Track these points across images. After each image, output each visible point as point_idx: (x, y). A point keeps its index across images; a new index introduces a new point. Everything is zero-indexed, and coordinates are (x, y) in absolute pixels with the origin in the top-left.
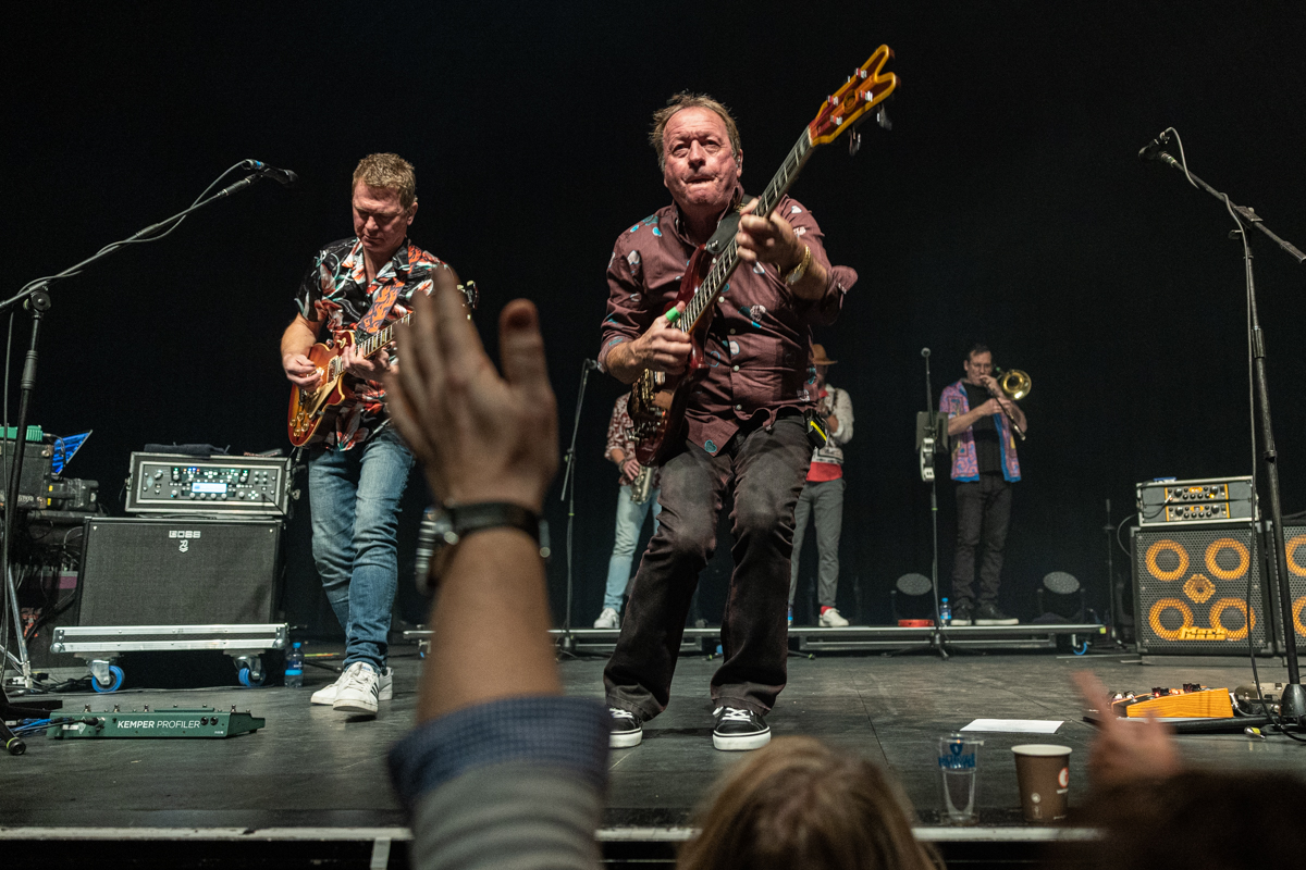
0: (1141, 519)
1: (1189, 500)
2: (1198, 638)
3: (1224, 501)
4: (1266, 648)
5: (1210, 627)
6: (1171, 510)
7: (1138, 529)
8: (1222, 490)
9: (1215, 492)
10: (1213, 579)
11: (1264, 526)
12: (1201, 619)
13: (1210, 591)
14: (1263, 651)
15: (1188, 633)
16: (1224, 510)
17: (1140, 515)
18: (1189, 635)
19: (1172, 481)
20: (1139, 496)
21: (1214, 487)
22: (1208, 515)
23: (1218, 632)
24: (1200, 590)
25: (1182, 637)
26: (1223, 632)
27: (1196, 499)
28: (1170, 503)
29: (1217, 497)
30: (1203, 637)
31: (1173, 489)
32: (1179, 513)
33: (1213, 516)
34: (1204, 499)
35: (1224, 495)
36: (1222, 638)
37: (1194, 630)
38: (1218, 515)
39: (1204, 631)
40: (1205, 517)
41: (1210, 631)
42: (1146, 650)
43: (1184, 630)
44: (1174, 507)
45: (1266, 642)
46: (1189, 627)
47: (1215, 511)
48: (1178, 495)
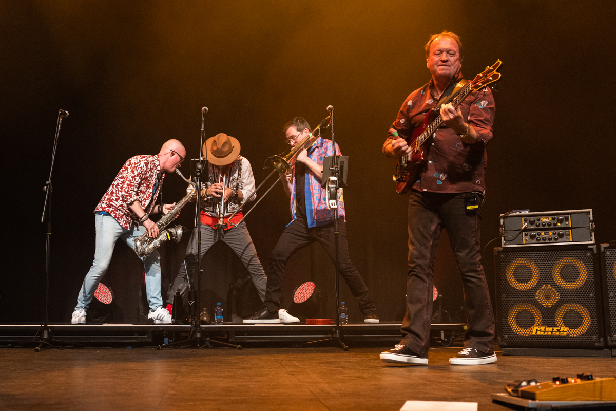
0: (503, 242)
1: (541, 227)
2: (546, 334)
3: (569, 228)
4: (599, 342)
5: (555, 326)
6: (526, 235)
7: (500, 249)
8: (567, 219)
9: (561, 221)
10: (559, 289)
11: (599, 248)
12: (549, 321)
13: (555, 298)
14: (596, 344)
15: (538, 330)
16: (569, 235)
17: (503, 238)
18: (539, 332)
19: (527, 212)
20: (502, 223)
21: (560, 218)
22: (555, 239)
23: (562, 330)
24: (548, 297)
25: (534, 333)
26: (565, 330)
27: (547, 226)
28: (525, 230)
29: (563, 225)
30: (550, 333)
31: (528, 218)
32: (532, 237)
33: (560, 240)
34: (552, 226)
35: (569, 224)
36: (565, 334)
37: (543, 328)
38: (563, 239)
39: (551, 329)
40: (553, 241)
41: (555, 329)
42: (505, 344)
43: (535, 328)
44: (529, 233)
45: (599, 338)
46: (539, 326)
47: (561, 236)
48: (532, 223)
